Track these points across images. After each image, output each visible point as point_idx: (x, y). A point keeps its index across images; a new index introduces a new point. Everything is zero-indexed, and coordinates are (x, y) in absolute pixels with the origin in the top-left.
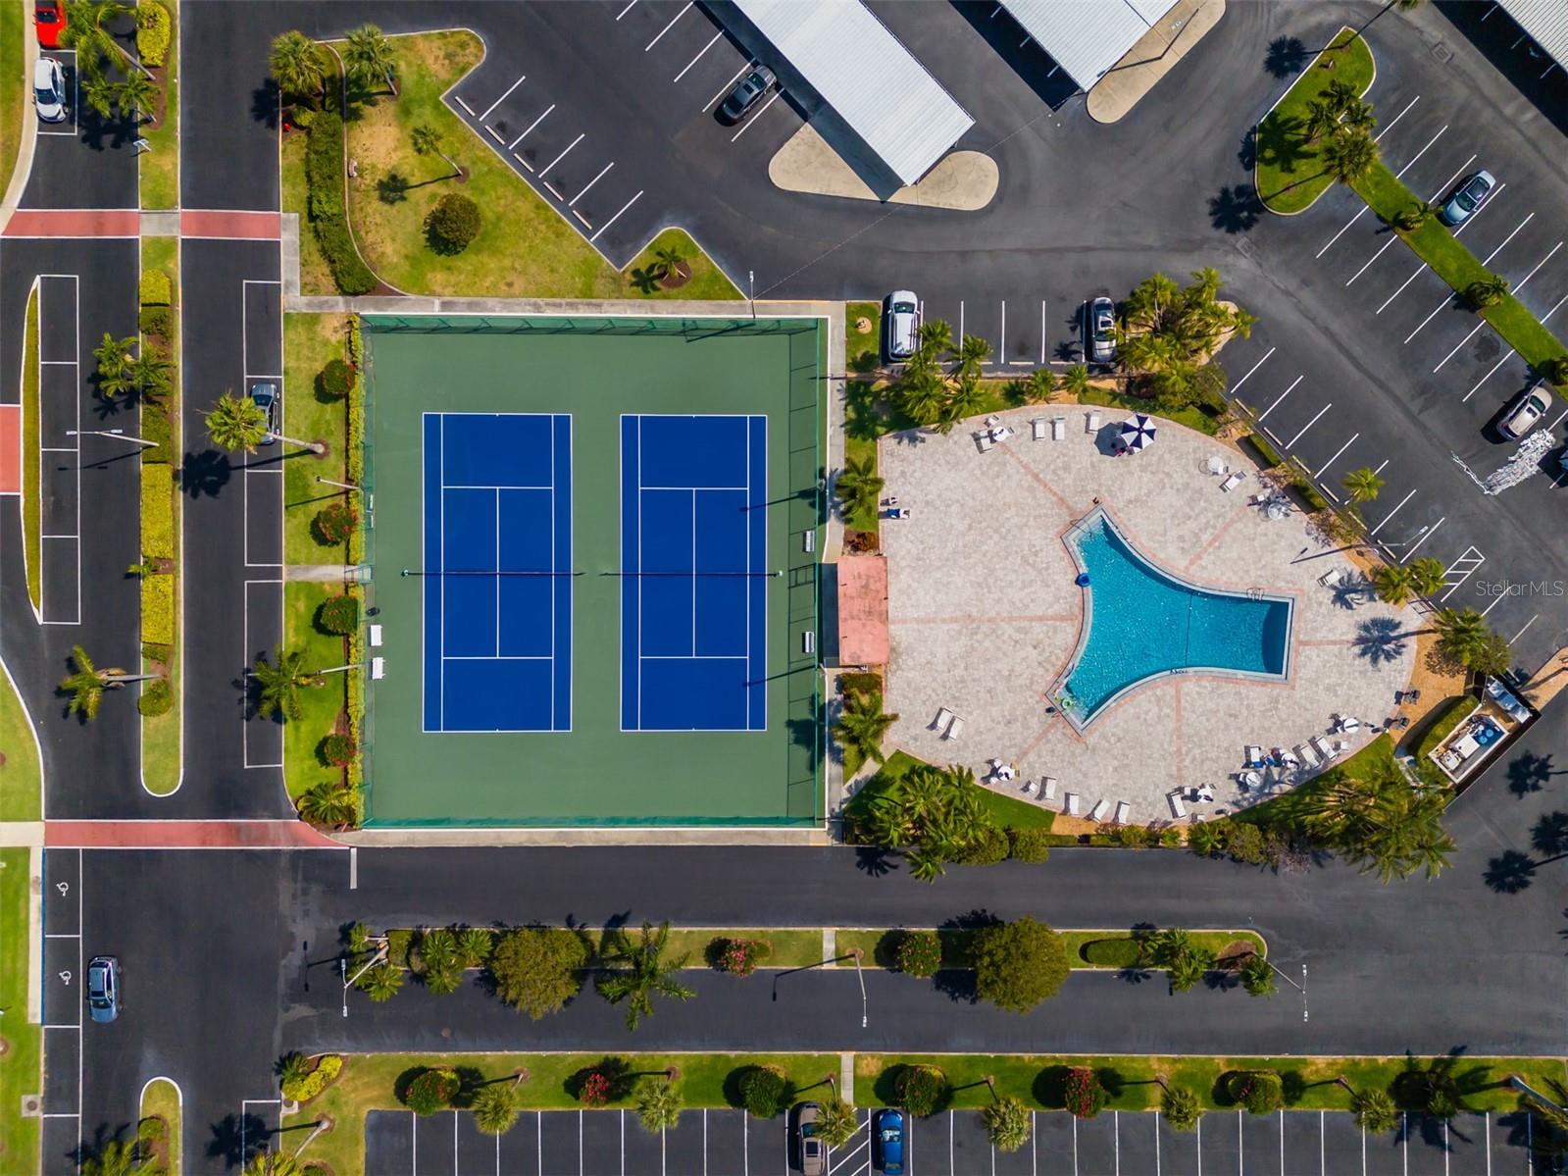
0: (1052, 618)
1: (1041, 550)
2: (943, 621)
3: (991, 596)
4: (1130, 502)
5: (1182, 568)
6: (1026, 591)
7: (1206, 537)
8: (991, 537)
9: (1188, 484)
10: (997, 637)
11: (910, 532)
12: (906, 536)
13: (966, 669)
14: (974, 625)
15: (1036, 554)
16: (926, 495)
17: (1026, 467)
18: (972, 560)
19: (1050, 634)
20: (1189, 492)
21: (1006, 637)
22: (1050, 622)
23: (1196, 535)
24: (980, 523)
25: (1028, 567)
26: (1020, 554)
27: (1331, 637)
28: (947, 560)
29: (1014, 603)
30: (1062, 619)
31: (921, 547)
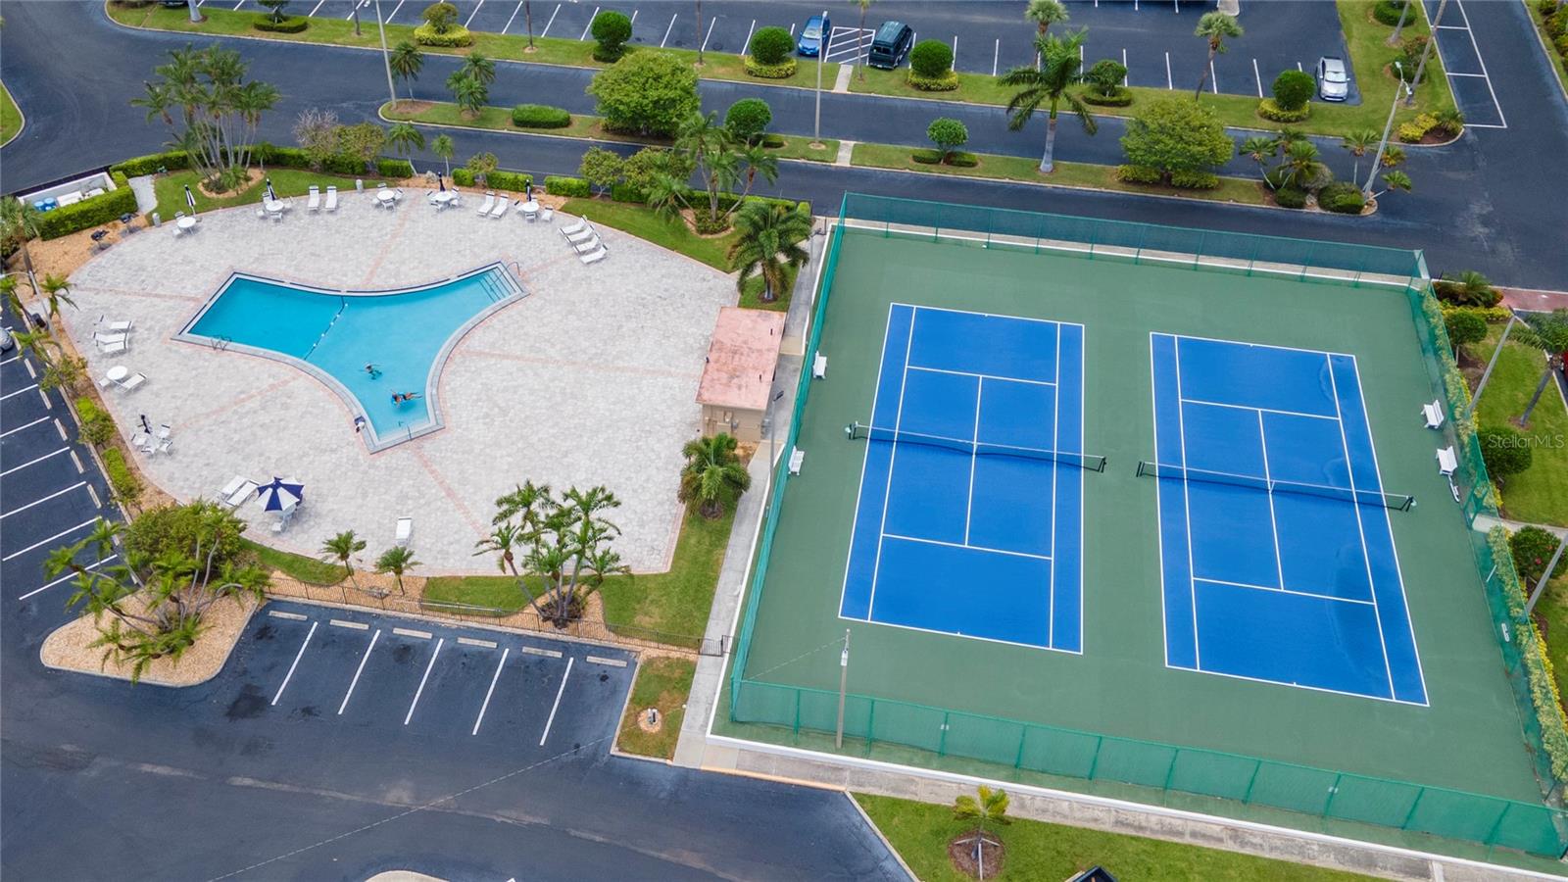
1: (477, 419)
2: (635, 370)
3: (563, 385)
4: (333, 451)
5: (301, 379)
6: (515, 383)
7: (250, 405)
8: (540, 440)
10: (569, 348)
11: (652, 461)
13: (620, 327)
14: (595, 361)
15: (487, 416)
17: (460, 506)
19: (501, 342)
20: (247, 450)
22: (497, 352)
23: (263, 408)
27: (157, 301)
31: (640, 444)
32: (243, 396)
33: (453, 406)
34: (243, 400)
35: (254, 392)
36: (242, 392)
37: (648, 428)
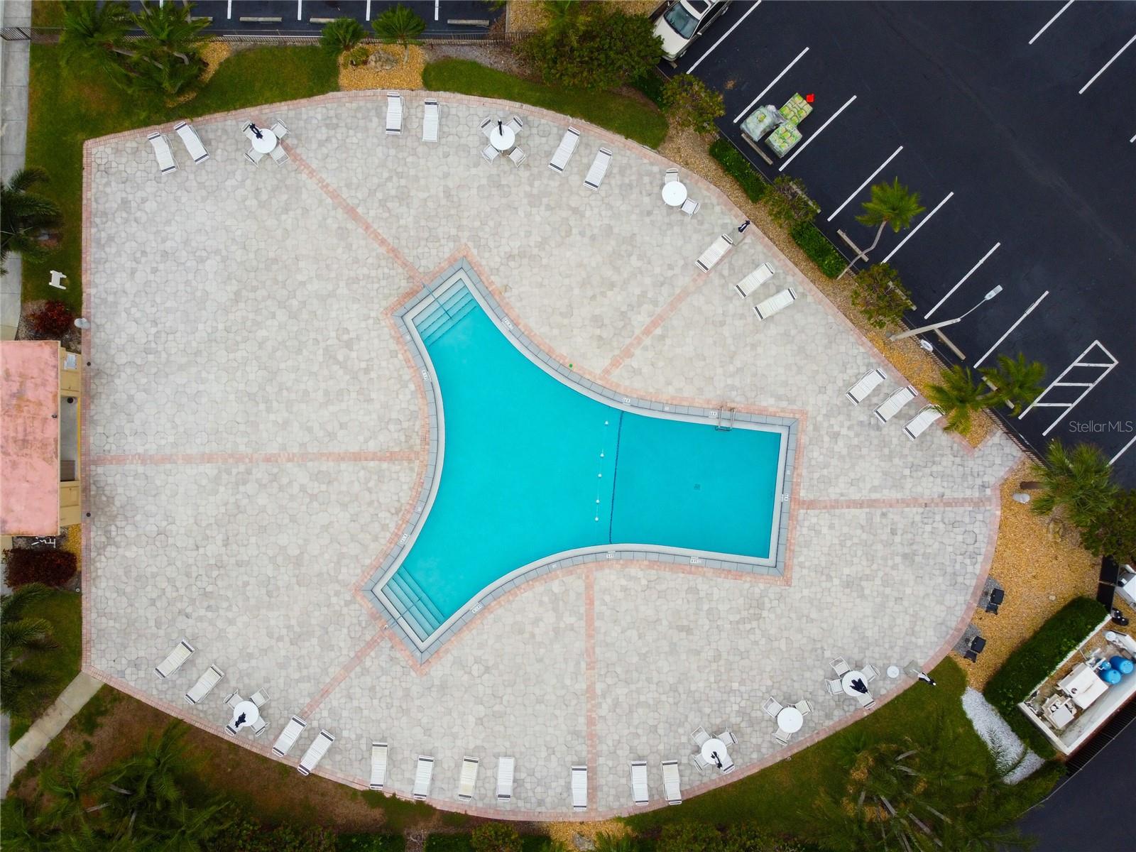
0: (374, 457)
1: (358, 338)
2: (189, 460)
3: (272, 417)
4: (510, 257)
5: (598, 372)
6: (331, 408)
7: (640, 319)
8: (273, 316)
9: (610, 228)
10: (281, 489)
11: (134, 304)
12: (127, 311)
13: (226, 543)
14: (242, 468)
15: (349, 345)
16: (164, 241)
17: (335, 195)
18: (239, 354)
19: (371, 484)
20: (613, 243)
21: (295, 489)
22: (372, 464)
23: (623, 314)
24: (254, 289)
25: (336, 368)
26: (322, 345)
27: (854, 495)
28: (198, 353)
29: (310, 430)
30: (392, 457)
31: (153, 330)
32: (658, 331)
33: (394, 354)
34: (655, 324)
35: (647, 341)
36: (662, 337)
37: (151, 357)
